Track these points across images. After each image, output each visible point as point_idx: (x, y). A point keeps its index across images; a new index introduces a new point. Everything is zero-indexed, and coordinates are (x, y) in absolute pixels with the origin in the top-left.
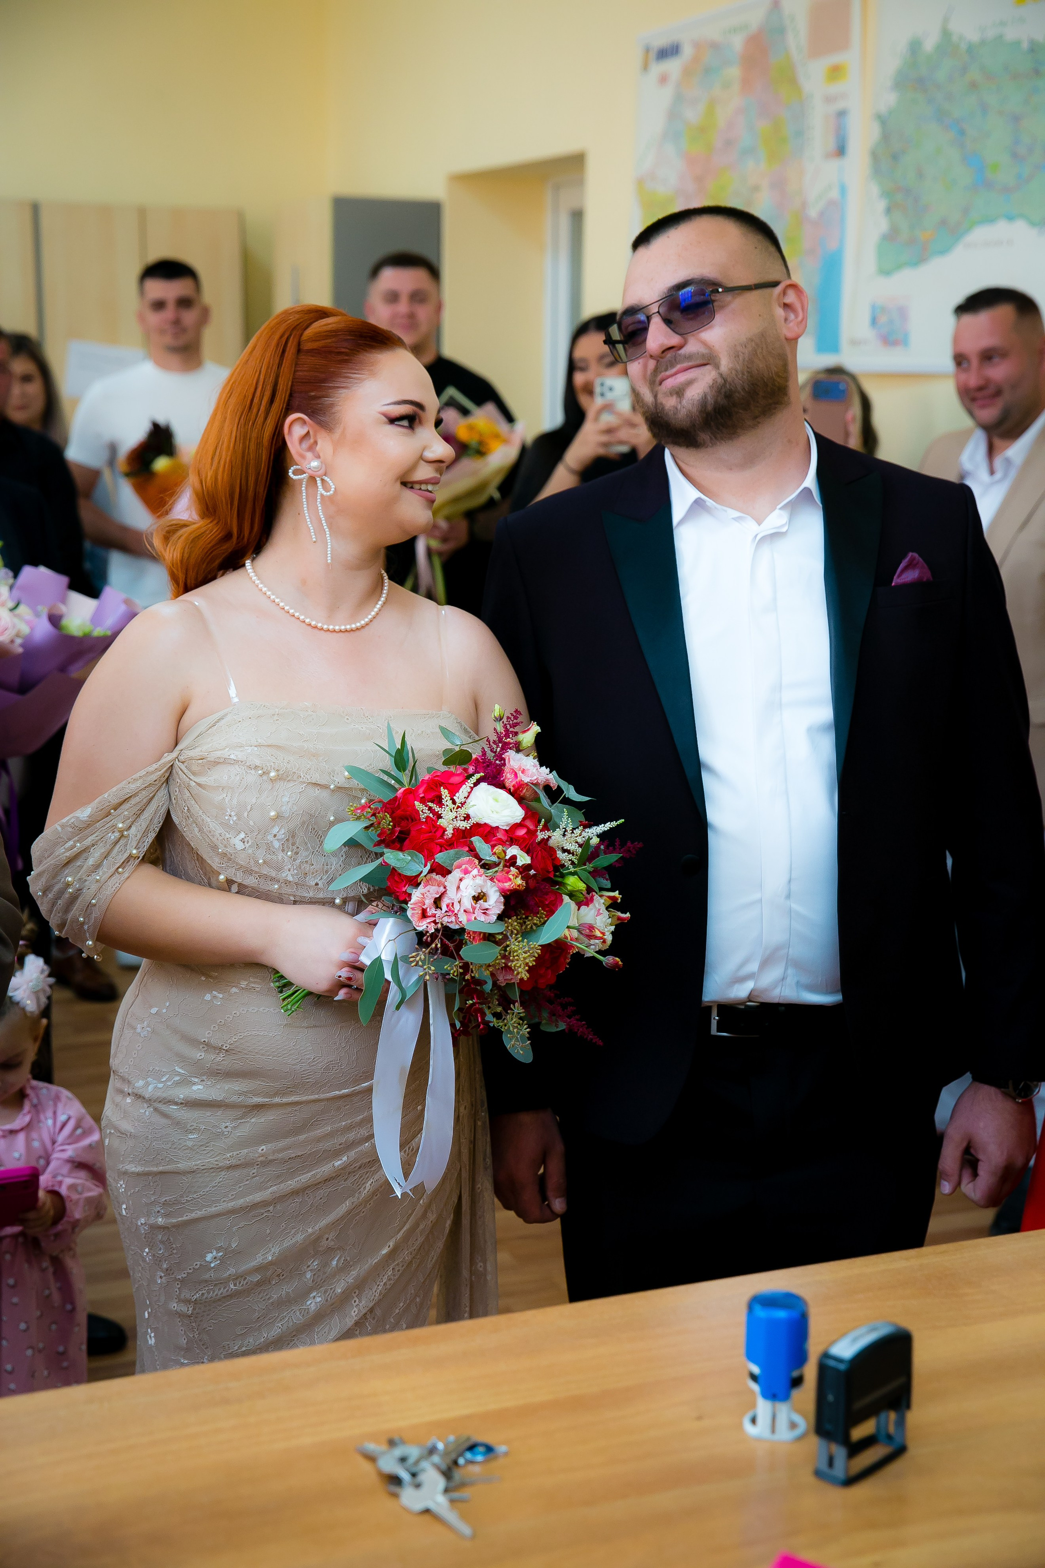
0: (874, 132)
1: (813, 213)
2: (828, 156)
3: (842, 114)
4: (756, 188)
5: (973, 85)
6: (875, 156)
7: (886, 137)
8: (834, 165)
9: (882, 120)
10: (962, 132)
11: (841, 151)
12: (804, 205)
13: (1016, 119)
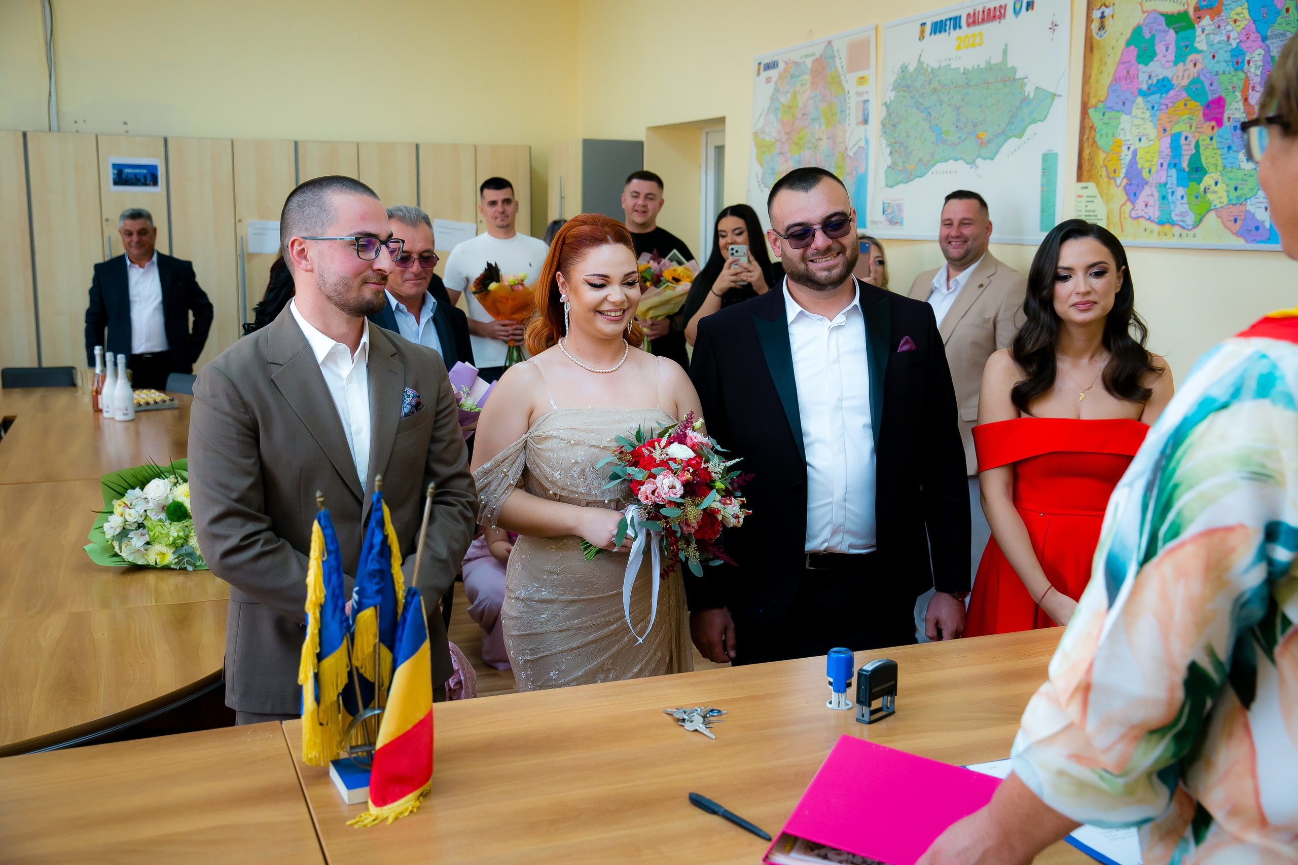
0: (884, 112)
1: (851, 154)
2: (858, 124)
3: (866, 101)
4: (820, 139)
5: (935, 90)
6: (883, 124)
7: (889, 115)
8: (863, 127)
9: (887, 106)
10: (929, 114)
11: (866, 121)
12: (846, 149)
13: (958, 108)
